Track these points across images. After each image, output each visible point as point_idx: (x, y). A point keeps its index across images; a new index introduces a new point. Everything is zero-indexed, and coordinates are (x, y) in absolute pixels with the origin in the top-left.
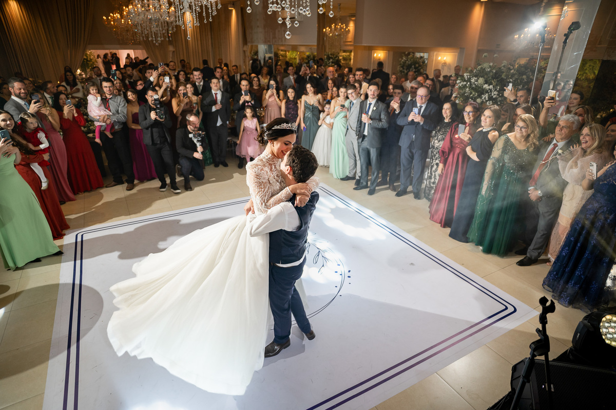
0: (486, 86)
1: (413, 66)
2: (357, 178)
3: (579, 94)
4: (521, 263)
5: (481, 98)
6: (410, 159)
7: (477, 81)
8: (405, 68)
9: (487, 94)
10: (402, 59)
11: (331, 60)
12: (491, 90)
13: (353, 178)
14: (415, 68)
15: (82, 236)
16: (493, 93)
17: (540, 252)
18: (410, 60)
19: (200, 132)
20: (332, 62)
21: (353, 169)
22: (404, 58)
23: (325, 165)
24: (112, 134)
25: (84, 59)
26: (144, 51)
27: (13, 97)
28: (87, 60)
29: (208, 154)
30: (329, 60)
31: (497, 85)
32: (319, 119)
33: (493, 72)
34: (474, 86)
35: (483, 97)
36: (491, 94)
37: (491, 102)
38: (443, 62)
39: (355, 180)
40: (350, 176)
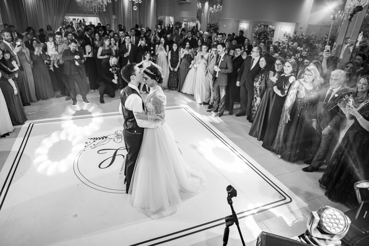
0: (299, 48)
1: (263, 34)
2: (210, 104)
3: (362, 56)
4: (305, 170)
5: (295, 56)
6: (246, 94)
7: (293, 44)
8: (258, 35)
9: (299, 54)
10: (256, 29)
11: (212, 28)
12: (301, 51)
13: (208, 104)
14: (264, 35)
15: (33, 124)
16: (303, 53)
17: (321, 163)
18: (261, 30)
19: (116, 68)
20: (213, 30)
21: (209, 98)
22: (257, 28)
23: (191, 94)
24: (58, 65)
25: (64, 22)
26: (98, 18)
27: (4, 41)
28: (66, 23)
29: (121, 82)
30: (211, 28)
31: (306, 48)
32: (191, 63)
33: (304, 39)
34: (291, 47)
35: (297, 55)
36: (302, 54)
37: (302, 59)
38: (285, 32)
39: (208, 105)
40: (206, 102)
